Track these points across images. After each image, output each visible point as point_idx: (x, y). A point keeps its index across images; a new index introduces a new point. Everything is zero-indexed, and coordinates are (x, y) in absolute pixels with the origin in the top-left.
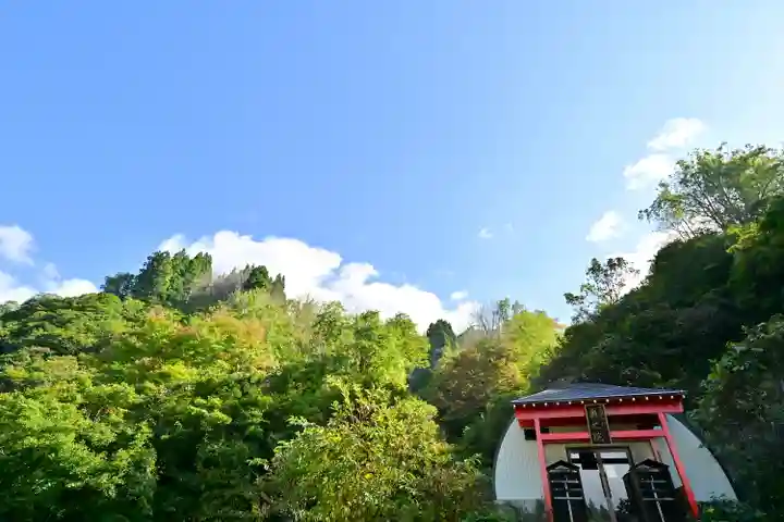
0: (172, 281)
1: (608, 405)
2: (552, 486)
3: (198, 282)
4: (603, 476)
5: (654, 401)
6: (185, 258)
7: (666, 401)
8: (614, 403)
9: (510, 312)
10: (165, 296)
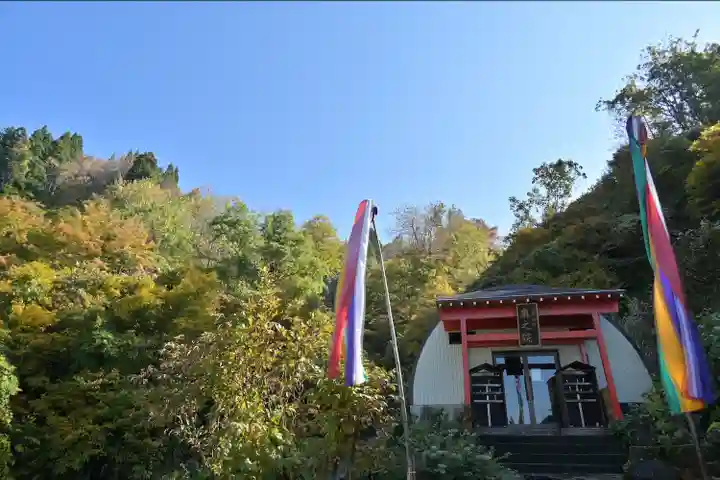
0: (32, 165)
1: (542, 305)
2: (474, 389)
3: (67, 170)
4: (528, 379)
5: (590, 300)
6: (46, 137)
7: (603, 301)
8: (548, 302)
9: (444, 218)
10: (23, 187)
